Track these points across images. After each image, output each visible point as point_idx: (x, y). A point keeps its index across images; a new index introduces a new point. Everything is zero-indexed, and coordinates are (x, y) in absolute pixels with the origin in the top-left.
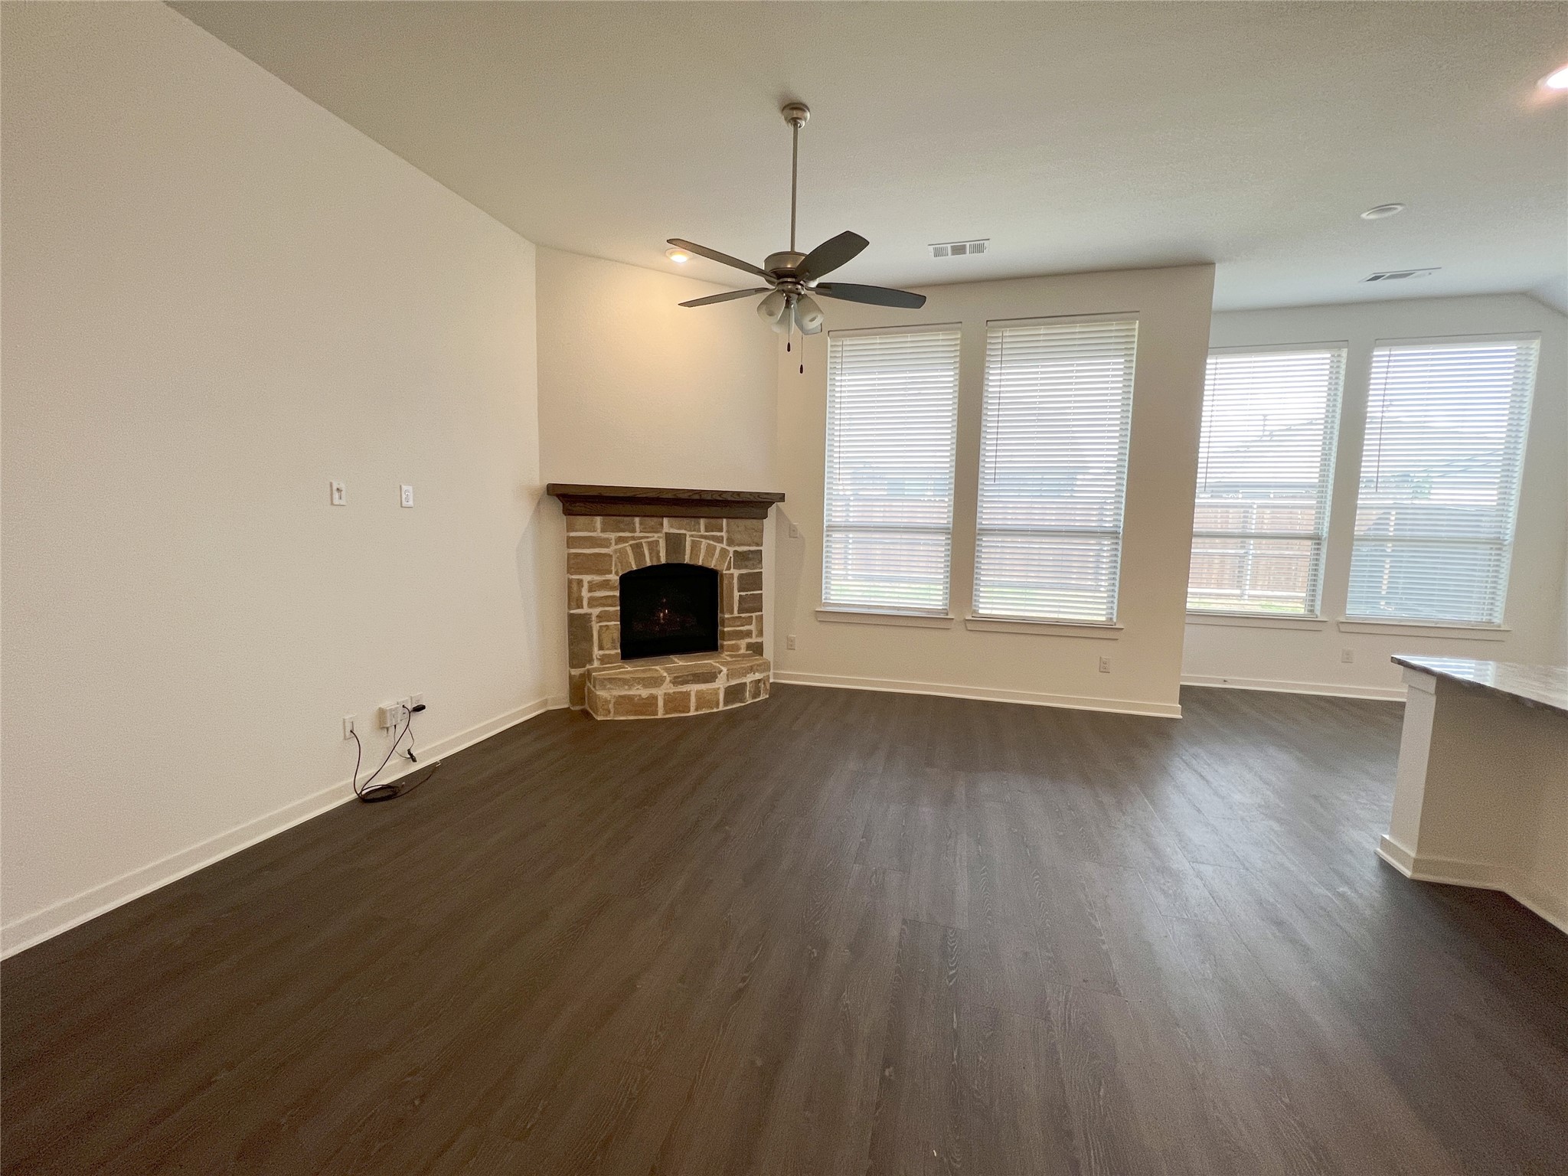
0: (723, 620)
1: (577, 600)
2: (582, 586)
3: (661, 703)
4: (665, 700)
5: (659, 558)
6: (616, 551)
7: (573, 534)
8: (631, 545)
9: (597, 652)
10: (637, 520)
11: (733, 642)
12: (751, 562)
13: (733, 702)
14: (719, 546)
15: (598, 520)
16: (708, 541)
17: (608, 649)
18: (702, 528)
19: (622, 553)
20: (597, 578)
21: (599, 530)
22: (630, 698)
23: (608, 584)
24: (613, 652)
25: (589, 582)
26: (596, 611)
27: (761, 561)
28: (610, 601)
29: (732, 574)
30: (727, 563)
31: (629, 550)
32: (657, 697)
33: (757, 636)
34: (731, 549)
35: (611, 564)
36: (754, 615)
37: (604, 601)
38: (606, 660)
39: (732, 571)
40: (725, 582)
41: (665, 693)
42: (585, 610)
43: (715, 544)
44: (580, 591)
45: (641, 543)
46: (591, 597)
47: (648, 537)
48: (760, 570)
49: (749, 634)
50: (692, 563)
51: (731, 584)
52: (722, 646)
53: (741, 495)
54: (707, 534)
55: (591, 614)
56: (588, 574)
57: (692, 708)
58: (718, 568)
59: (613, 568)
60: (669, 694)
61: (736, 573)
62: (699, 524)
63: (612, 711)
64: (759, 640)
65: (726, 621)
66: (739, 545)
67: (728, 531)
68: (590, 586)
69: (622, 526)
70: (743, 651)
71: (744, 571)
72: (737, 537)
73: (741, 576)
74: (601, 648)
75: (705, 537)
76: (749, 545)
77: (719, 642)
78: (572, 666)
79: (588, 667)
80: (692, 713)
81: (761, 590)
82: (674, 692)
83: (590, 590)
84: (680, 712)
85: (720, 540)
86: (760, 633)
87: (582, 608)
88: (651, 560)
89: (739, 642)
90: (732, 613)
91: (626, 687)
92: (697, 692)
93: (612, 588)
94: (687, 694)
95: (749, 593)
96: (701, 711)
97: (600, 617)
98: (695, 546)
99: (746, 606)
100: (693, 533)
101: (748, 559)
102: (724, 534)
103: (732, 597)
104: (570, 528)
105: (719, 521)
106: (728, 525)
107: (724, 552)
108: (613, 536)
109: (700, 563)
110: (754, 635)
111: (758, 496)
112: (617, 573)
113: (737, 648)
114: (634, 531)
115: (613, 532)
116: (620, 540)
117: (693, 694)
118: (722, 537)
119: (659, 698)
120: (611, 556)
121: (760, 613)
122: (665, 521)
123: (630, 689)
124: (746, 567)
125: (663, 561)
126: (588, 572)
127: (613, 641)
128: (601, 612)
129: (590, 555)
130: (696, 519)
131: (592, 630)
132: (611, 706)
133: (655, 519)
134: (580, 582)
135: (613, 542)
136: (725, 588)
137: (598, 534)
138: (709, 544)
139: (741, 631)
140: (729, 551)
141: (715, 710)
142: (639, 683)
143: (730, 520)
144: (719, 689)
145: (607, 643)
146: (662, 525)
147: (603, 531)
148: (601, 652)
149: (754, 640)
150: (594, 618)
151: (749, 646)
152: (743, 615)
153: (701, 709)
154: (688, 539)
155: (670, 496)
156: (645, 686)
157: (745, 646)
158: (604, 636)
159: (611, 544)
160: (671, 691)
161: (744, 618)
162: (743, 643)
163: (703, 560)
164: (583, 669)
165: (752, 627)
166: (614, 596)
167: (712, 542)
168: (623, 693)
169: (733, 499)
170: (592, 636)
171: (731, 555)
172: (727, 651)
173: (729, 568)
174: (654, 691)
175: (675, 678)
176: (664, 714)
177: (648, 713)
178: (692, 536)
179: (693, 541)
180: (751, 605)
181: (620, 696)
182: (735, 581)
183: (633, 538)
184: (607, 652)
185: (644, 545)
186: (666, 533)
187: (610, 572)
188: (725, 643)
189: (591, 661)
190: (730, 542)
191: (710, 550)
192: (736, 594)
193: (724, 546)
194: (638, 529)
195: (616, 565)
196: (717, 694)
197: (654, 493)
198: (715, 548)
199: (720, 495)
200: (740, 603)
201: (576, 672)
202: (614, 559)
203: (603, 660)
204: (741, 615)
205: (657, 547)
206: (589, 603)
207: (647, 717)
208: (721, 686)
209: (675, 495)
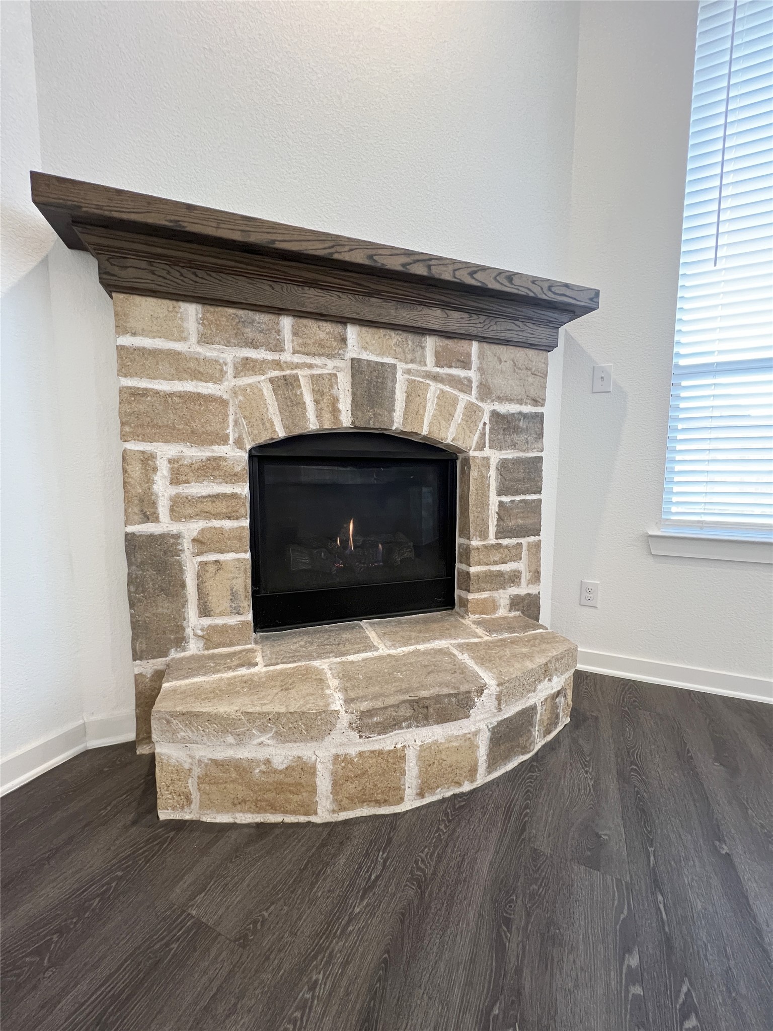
0: (467, 551)
1: (142, 501)
2: (155, 470)
3: (324, 783)
4: (334, 774)
5: (335, 412)
6: (234, 392)
7: (126, 341)
8: (271, 380)
9: (194, 621)
10: (286, 323)
11: (485, 595)
12: (523, 437)
13: (507, 758)
14: (463, 398)
15: (191, 312)
16: (440, 386)
17: (221, 614)
18: (430, 359)
19: (251, 396)
20: (193, 453)
21: (194, 338)
22: (241, 768)
23: (218, 468)
24: (233, 620)
25: (170, 461)
26: (191, 529)
27: (540, 435)
28: (222, 507)
29: (487, 459)
30: (477, 434)
31: (267, 391)
32: (314, 767)
33: (530, 582)
34: (488, 407)
35: (225, 420)
36: (524, 541)
37: (208, 506)
38: (216, 639)
39: (487, 452)
40: (474, 474)
41: (337, 757)
42: (164, 525)
43: (456, 392)
44: (150, 481)
45: (296, 378)
46: (177, 495)
47: (310, 366)
48: (539, 454)
49: (514, 578)
50: (408, 429)
51: (484, 478)
52: (464, 603)
53: (516, 281)
54: (438, 369)
55: (178, 536)
56: (167, 441)
57: (410, 792)
58: (460, 444)
59: (230, 430)
60: (347, 759)
61: (495, 456)
62: (423, 348)
63: (195, 796)
64: (533, 590)
65: (473, 553)
66: (500, 399)
67: (480, 369)
68: (172, 469)
69: (249, 332)
70: (502, 612)
71: (510, 454)
72: (499, 383)
73: (504, 466)
74: (205, 611)
75: (436, 378)
76: (520, 402)
77: (457, 592)
78: (137, 656)
79: (174, 654)
80: (410, 803)
81: (540, 492)
82: (361, 754)
83: (176, 479)
84: (378, 803)
85: (464, 385)
86: (536, 576)
87: (156, 520)
88: (319, 417)
89: (495, 594)
90: (484, 535)
91: (230, 739)
92: (423, 748)
93: (231, 477)
94: (397, 757)
95: (518, 498)
96: (434, 794)
97: (201, 543)
98: (414, 392)
99: (512, 523)
100: (410, 366)
101: (517, 430)
102: (472, 374)
103: (484, 504)
104: (121, 328)
105: (464, 344)
106: (481, 356)
107: (472, 411)
108: (230, 355)
109: (425, 432)
110: (523, 581)
111: (550, 288)
112: (239, 443)
113: (490, 606)
114: (278, 347)
115: (228, 344)
116: (246, 366)
117: (411, 756)
118: (470, 381)
119: (319, 767)
120: (224, 403)
121: (536, 538)
122: (352, 332)
123: (240, 743)
124: (514, 446)
125: (346, 421)
126: (170, 434)
127: (234, 596)
128: (203, 531)
129: (171, 395)
130: (417, 338)
131: (181, 571)
132: (192, 785)
133: (328, 327)
134: (147, 460)
135: (230, 370)
136: (472, 488)
137: (190, 346)
138: (442, 391)
139: (500, 574)
140: (481, 410)
141: (467, 787)
142: (263, 730)
143: (485, 345)
144: (476, 734)
145: (219, 599)
146: (344, 340)
147: (205, 339)
148: (207, 622)
149: (522, 590)
150: (186, 544)
151: (516, 603)
152: (505, 542)
153: (432, 789)
154: (400, 376)
155: (358, 257)
156: (282, 737)
157: (508, 602)
158: (209, 584)
159: (223, 373)
160: (353, 751)
161: (507, 547)
162: (503, 596)
163: (430, 426)
164: (164, 659)
165: (521, 566)
166: (234, 496)
167: (447, 388)
168: (222, 753)
169: (497, 287)
170: (183, 585)
171: (486, 418)
172: (474, 613)
173: (481, 447)
174: (306, 751)
175: (365, 714)
176: (334, 811)
177: (290, 807)
178: (409, 372)
179: (411, 382)
180: (520, 522)
181: (216, 762)
182: (493, 473)
183: (278, 365)
184: (219, 621)
185: (302, 381)
186: (352, 359)
187: (223, 440)
188: (471, 596)
189: (180, 642)
190: (486, 392)
191: (446, 407)
192: (494, 500)
193: (473, 398)
194: (288, 346)
195: (236, 422)
196: (473, 747)
197: (321, 246)
198: (455, 401)
199: (471, 274)
200: (500, 518)
201: (148, 667)
202: (231, 410)
203: (210, 637)
204: (500, 541)
205: (331, 386)
206: (172, 510)
207: (290, 819)
208: (483, 726)
209: (371, 257)
